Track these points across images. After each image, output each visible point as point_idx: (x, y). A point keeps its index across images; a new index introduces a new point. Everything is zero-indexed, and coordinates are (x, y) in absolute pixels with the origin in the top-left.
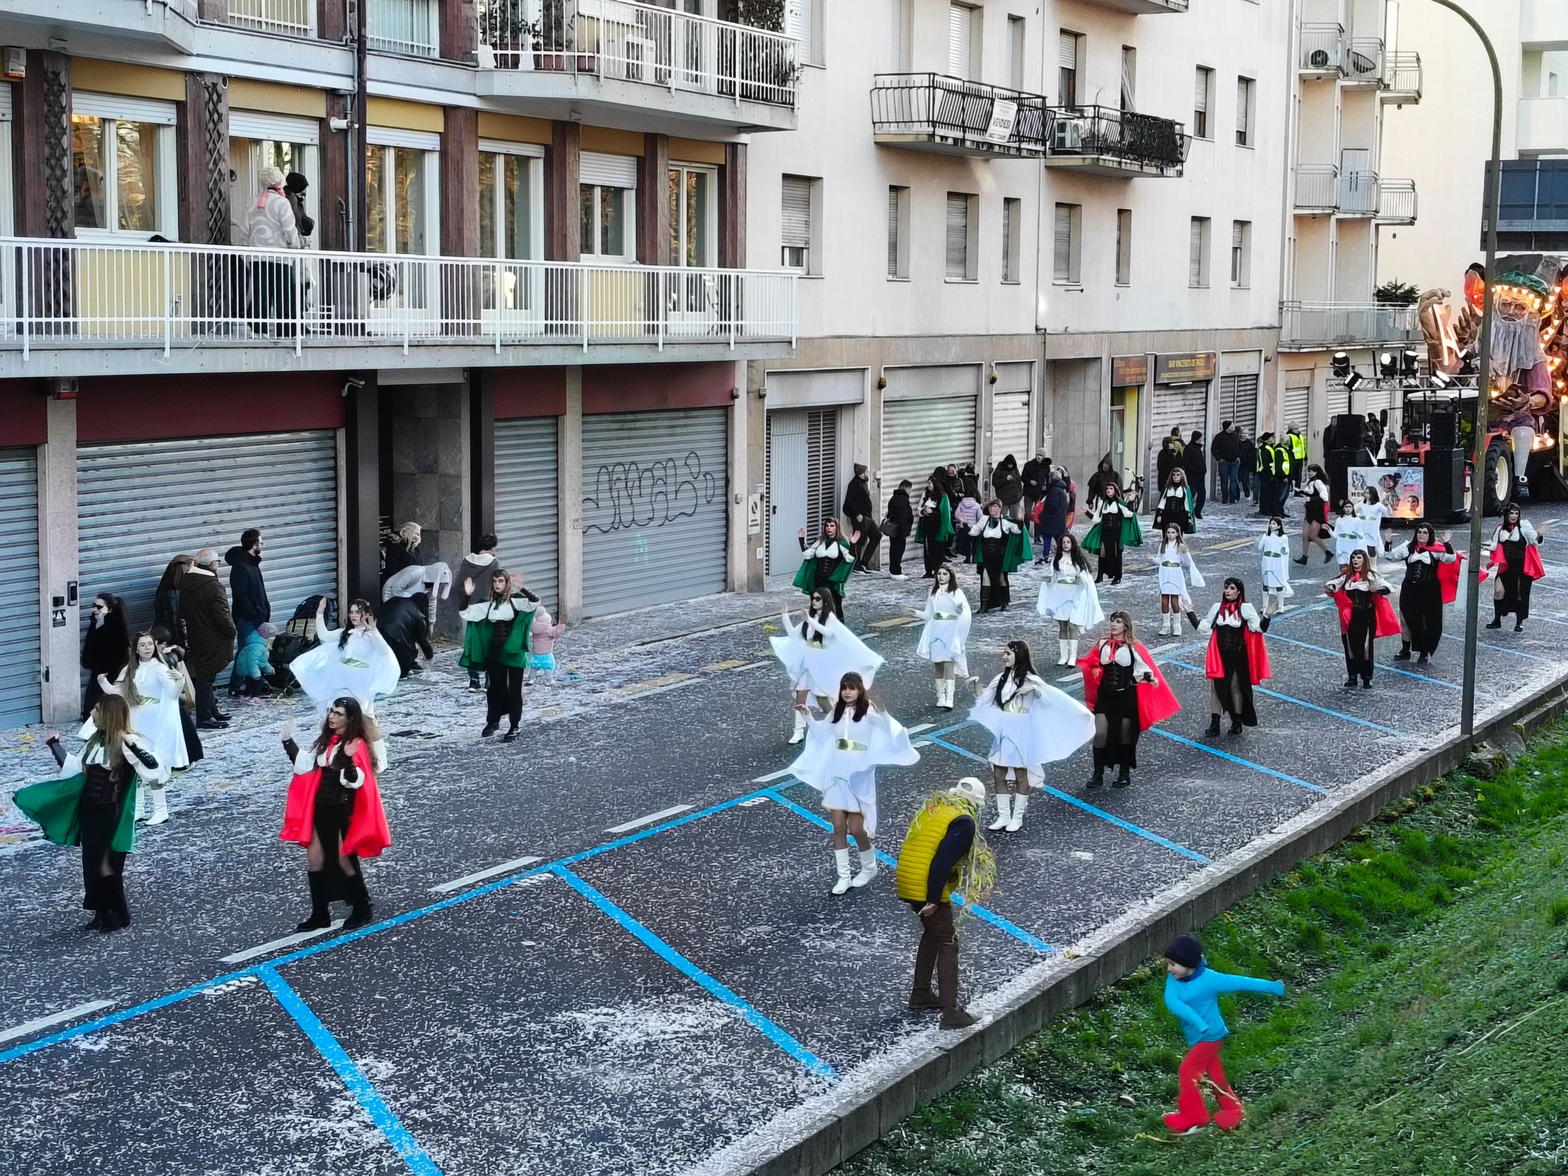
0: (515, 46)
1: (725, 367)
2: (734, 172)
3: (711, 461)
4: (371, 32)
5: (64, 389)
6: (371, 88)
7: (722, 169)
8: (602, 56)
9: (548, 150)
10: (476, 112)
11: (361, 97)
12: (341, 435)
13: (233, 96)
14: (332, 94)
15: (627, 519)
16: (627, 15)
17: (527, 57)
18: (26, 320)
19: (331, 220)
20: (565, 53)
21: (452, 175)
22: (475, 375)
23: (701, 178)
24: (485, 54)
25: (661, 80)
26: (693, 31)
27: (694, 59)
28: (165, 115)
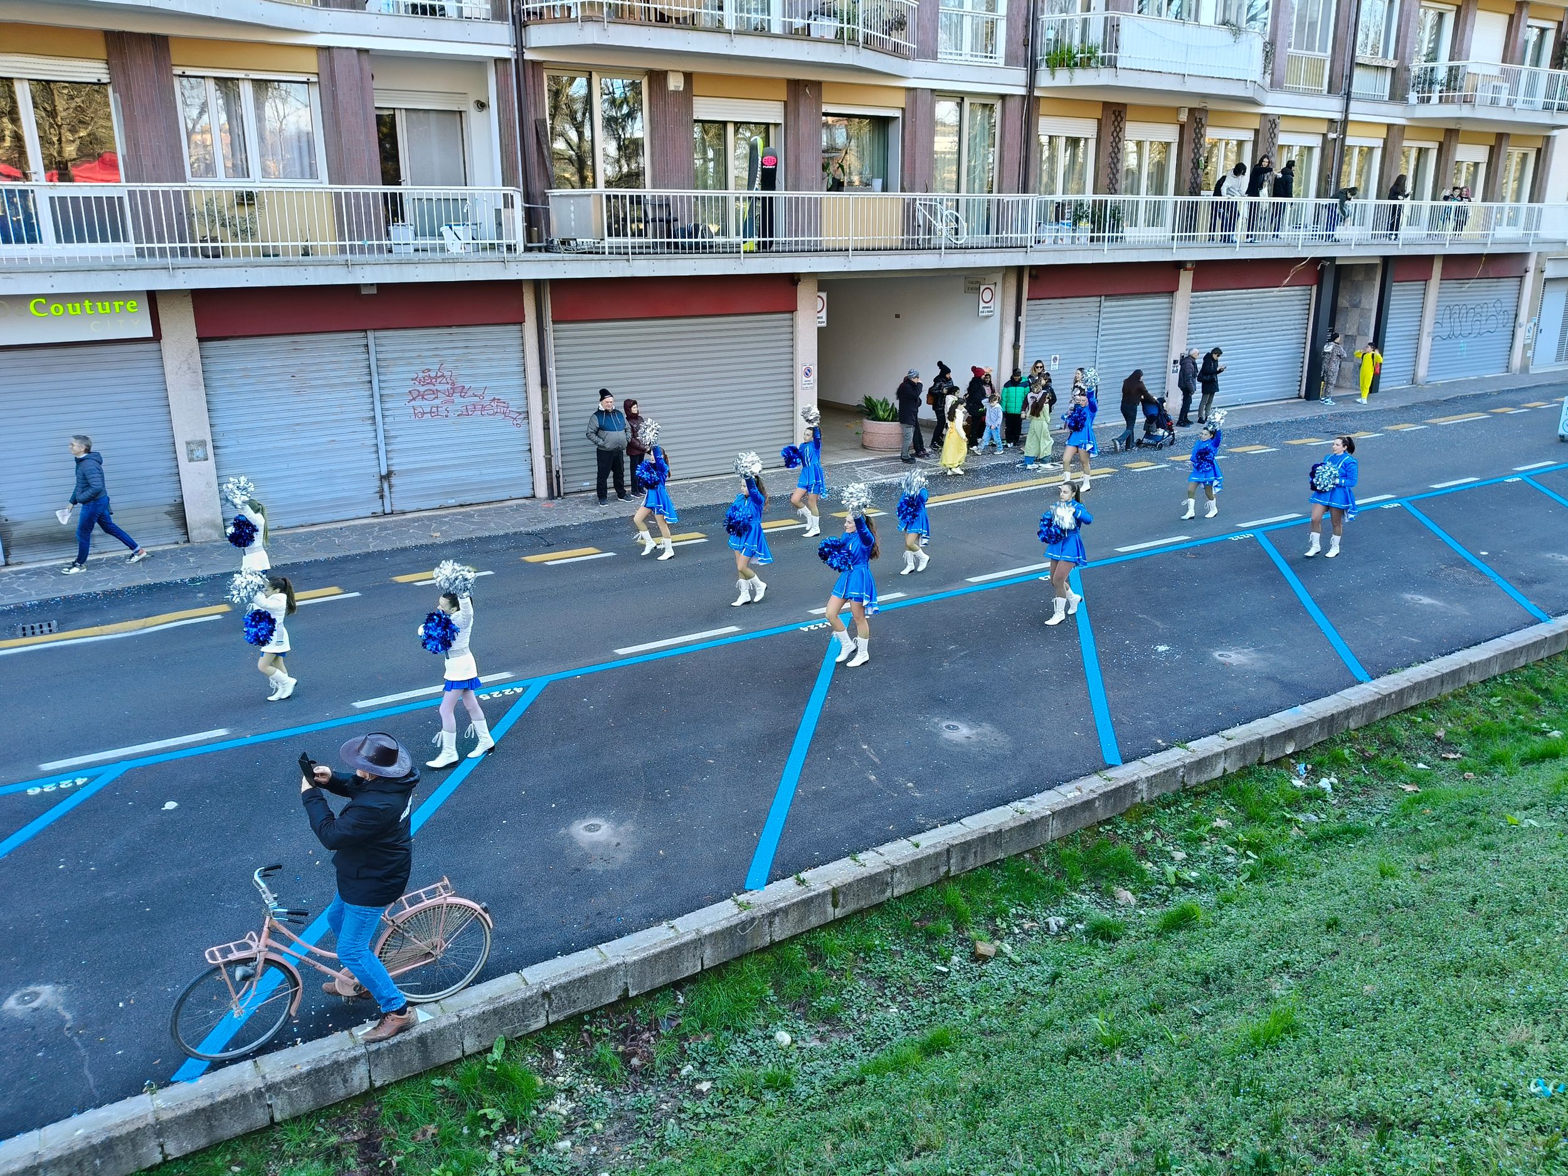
0: (1430, 92)
1: (1523, 256)
2: (1546, 152)
3: (1508, 304)
4: (1354, 90)
5: (1189, 266)
6: (1351, 117)
7: (1539, 151)
8: (1478, 94)
9: (1441, 145)
10: (1404, 126)
11: (1345, 122)
12: (1315, 288)
13: (1282, 125)
14: (1331, 121)
15: (1457, 333)
16: (1495, 71)
17: (1435, 97)
18: (1176, 234)
19: (1323, 183)
20: (1457, 93)
21: (1387, 159)
22: (1386, 259)
23: (1525, 156)
24: (1413, 97)
25: (1510, 104)
26: (1533, 78)
27: (1531, 91)
28: (1249, 136)
